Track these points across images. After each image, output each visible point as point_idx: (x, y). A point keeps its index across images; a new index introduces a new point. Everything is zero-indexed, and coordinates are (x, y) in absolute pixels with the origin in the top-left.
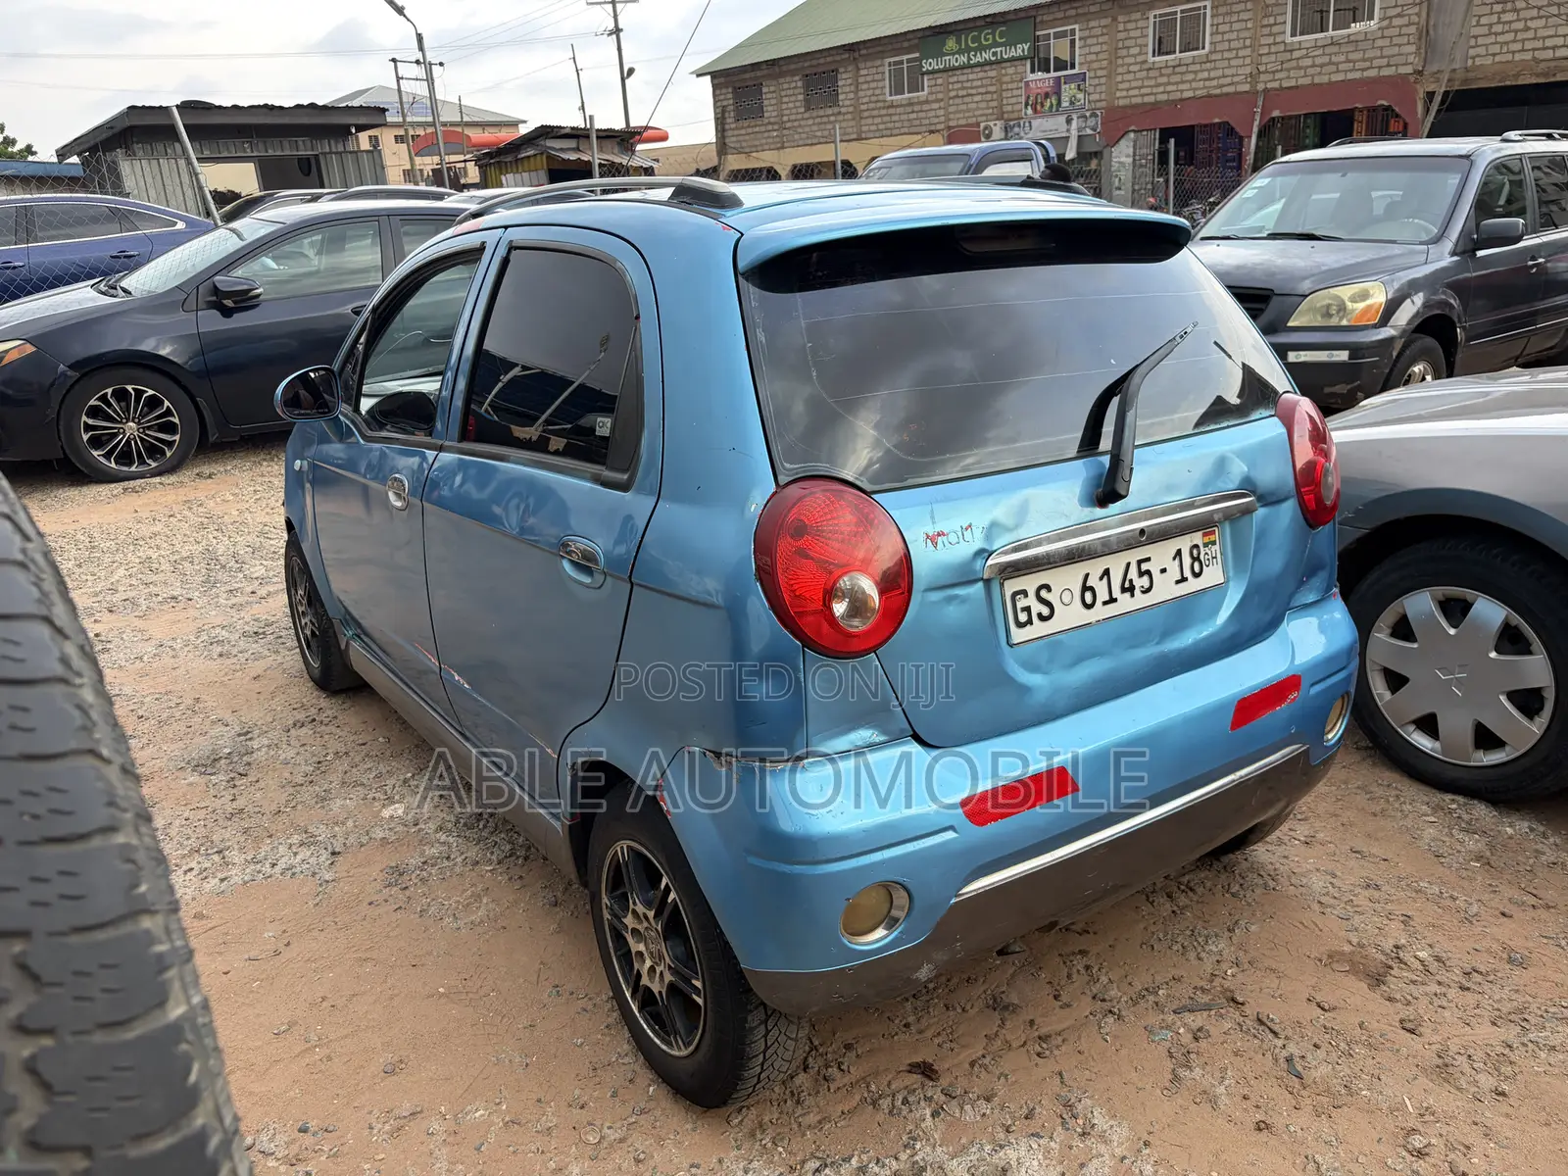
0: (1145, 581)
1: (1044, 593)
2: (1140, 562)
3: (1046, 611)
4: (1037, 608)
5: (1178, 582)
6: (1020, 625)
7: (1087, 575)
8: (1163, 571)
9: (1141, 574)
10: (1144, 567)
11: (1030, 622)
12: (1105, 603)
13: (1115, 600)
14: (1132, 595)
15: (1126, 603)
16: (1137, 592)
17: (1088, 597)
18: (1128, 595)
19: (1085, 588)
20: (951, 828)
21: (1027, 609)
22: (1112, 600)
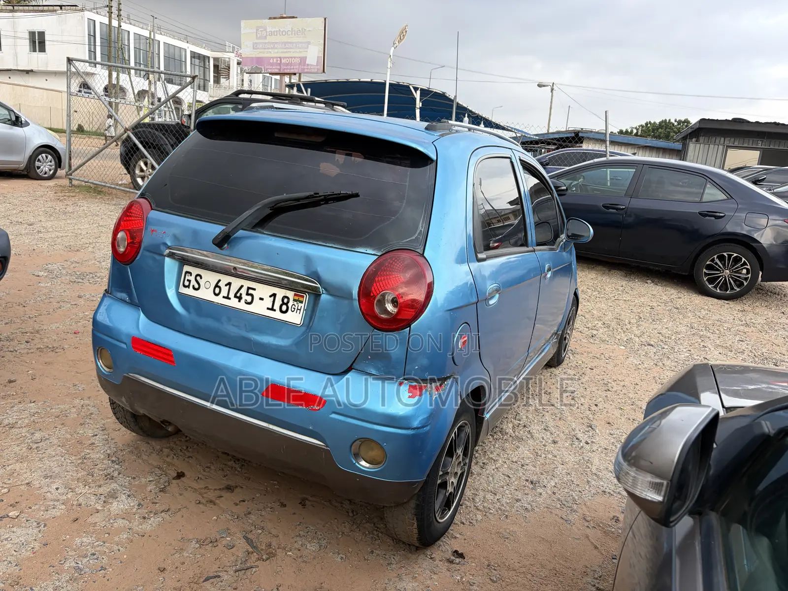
0: (249, 299)
1: (198, 278)
2: (249, 288)
3: (196, 286)
4: (193, 282)
5: (268, 309)
6: (185, 286)
7: (219, 281)
8: (261, 299)
9: (248, 294)
10: (251, 291)
11: (188, 287)
12: (224, 297)
13: (230, 299)
14: (239, 301)
15: (233, 303)
16: (243, 301)
17: (217, 291)
18: (237, 300)
19: (217, 286)
20: (125, 344)
21: (189, 281)
22: (228, 298)
